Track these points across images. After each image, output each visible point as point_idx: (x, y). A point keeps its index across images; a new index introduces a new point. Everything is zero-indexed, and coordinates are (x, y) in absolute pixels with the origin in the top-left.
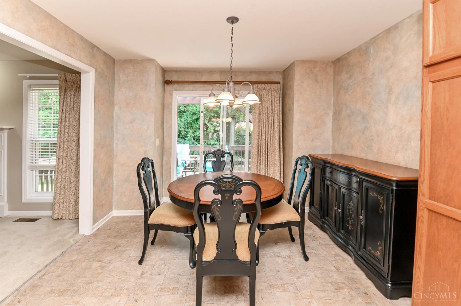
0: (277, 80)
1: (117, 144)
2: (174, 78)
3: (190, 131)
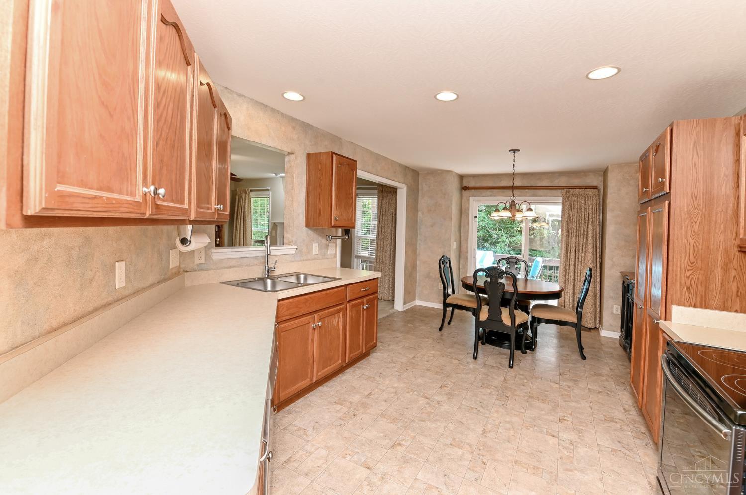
0: (595, 184)
2: (472, 184)
3: (503, 234)
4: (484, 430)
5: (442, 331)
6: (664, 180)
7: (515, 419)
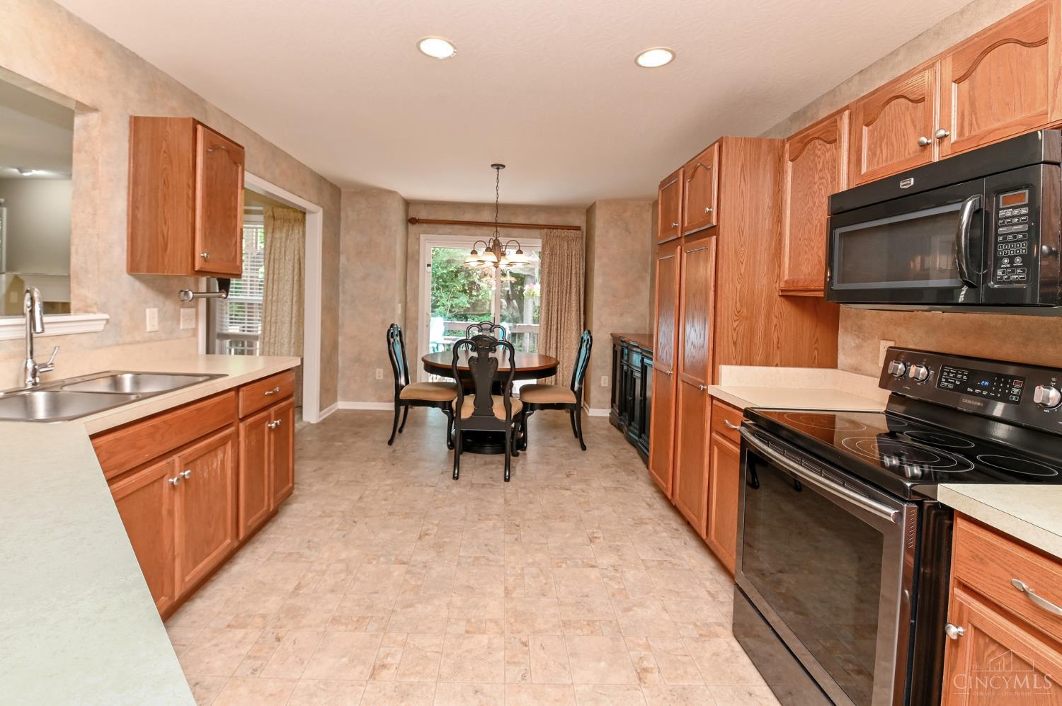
0: (577, 223)
1: (343, 308)
2: (423, 214)
3: (443, 295)
4: (506, 588)
5: (394, 444)
6: (711, 210)
7: (539, 557)
